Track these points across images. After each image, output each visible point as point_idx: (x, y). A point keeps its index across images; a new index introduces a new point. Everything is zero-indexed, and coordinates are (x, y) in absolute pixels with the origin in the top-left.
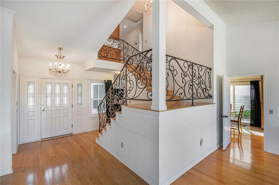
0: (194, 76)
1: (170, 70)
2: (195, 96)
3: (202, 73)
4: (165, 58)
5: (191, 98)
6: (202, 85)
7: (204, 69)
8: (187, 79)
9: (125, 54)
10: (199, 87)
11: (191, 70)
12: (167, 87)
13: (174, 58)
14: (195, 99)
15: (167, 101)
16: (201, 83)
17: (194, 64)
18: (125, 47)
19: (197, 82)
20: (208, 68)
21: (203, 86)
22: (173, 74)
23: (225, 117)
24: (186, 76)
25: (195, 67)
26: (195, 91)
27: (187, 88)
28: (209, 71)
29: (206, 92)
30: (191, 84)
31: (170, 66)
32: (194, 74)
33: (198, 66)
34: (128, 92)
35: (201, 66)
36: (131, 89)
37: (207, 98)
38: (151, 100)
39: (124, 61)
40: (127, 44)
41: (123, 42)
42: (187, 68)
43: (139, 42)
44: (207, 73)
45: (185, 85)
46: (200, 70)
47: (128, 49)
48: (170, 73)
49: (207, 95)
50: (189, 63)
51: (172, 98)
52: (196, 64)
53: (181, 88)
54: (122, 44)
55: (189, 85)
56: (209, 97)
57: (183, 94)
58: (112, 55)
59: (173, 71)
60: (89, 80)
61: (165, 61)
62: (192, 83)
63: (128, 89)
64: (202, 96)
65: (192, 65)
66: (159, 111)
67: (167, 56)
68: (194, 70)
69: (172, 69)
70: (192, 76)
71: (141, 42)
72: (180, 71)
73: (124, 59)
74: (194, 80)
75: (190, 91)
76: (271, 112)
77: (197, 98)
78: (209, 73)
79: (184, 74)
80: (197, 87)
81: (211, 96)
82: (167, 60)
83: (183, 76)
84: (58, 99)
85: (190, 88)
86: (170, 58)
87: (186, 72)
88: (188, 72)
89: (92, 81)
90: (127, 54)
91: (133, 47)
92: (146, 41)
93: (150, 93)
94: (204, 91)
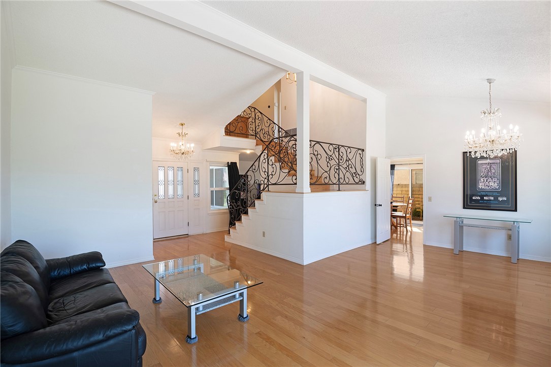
0: (341, 160)
1: (314, 154)
2: (341, 181)
3: (350, 156)
4: (309, 143)
5: (338, 183)
6: (350, 169)
7: (353, 151)
8: (332, 163)
9: (258, 127)
10: (347, 171)
11: (337, 154)
12: (311, 171)
13: (318, 142)
14: (342, 184)
15: (311, 184)
16: (350, 166)
17: (340, 147)
18: (257, 118)
19: (345, 166)
20: (359, 149)
21: (353, 170)
22: (317, 159)
23: (379, 205)
24: (332, 159)
25: (342, 149)
26: (341, 175)
27: (332, 172)
28: (361, 153)
29: (357, 177)
30: (337, 168)
31: (314, 151)
32: (340, 157)
33: (346, 148)
34: (271, 176)
35: (349, 147)
36: (273, 173)
37: (357, 183)
38: (296, 184)
39: (256, 136)
40: (261, 113)
41: (255, 110)
42: (332, 151)
43: (274, 104)
44: (358, 155)
45: (330, 169)
46: (348, 153)
47: (262, 120)
48: (314, 158)
49: (357, 180)
50: (334, 146)
51: (316, 182)
52: (343, 146)
53: (326, 172)
54: (253, 113)
55: (335, 169)
56: (360, 183)
57: (328, 178)
58: (241, 128)
59: (317, 155)
60: (208, 163)
61: (309, 146)
62: (339, 167)
63: (270, 173)
64: (352, 181)
65: (338, 147)
66: (303, 193)
67: (310, 141)
68: (340, 152)
69: (316, 153)
70: (339, 160)
71: (277, 104)
72: (324, 155)
73: (256, 133)
74: (340, 164)
75: (336, 175)
76: (430, 199)
77: (344, 183)
78: (361, 155)
79: (330, 158)
80: (344, 171)
81: (364, 182)
82: (310, 145)
83: (328, 160)
84: (171, 188)
85: (336, 172)
86: (314, 143)
87: (331, 156)
88: (333, 156)
89: (212, 163)
90: (260, 127)
91: (269, 119)
92: (285, 107)
93: (294, 177)
94: (354, 175)
